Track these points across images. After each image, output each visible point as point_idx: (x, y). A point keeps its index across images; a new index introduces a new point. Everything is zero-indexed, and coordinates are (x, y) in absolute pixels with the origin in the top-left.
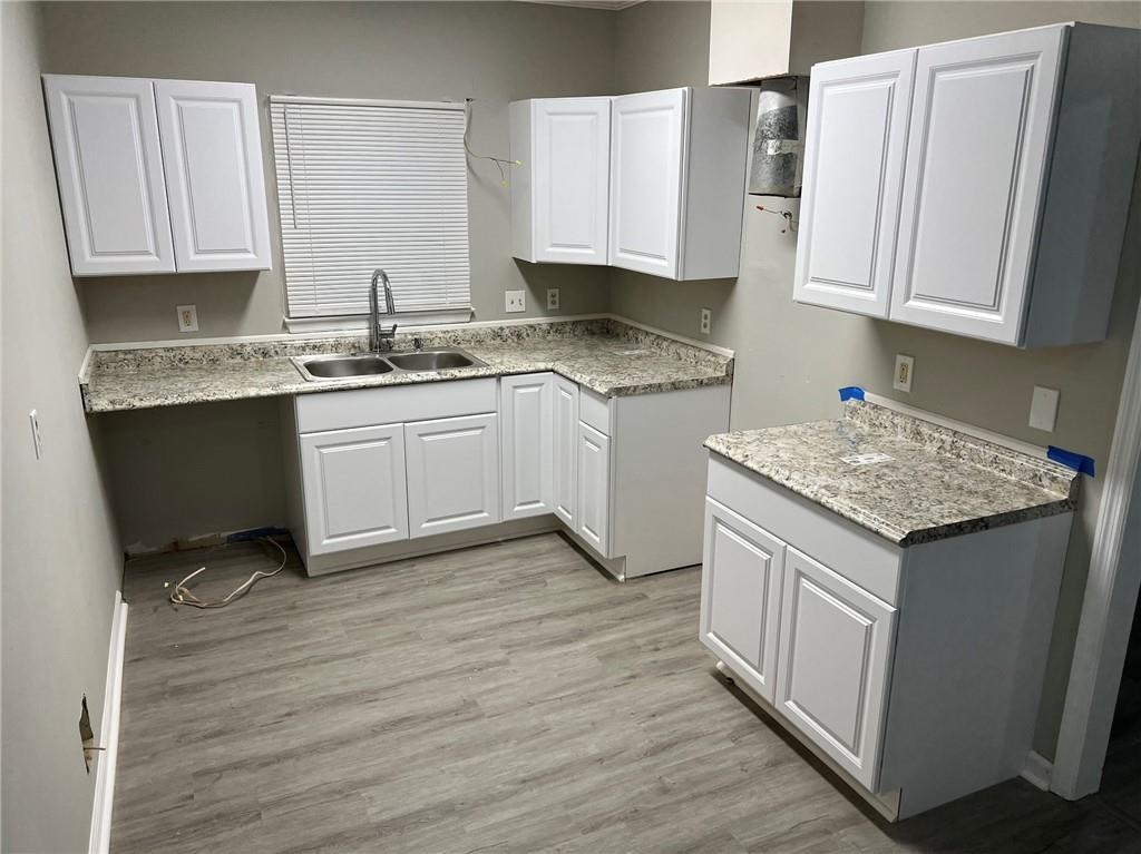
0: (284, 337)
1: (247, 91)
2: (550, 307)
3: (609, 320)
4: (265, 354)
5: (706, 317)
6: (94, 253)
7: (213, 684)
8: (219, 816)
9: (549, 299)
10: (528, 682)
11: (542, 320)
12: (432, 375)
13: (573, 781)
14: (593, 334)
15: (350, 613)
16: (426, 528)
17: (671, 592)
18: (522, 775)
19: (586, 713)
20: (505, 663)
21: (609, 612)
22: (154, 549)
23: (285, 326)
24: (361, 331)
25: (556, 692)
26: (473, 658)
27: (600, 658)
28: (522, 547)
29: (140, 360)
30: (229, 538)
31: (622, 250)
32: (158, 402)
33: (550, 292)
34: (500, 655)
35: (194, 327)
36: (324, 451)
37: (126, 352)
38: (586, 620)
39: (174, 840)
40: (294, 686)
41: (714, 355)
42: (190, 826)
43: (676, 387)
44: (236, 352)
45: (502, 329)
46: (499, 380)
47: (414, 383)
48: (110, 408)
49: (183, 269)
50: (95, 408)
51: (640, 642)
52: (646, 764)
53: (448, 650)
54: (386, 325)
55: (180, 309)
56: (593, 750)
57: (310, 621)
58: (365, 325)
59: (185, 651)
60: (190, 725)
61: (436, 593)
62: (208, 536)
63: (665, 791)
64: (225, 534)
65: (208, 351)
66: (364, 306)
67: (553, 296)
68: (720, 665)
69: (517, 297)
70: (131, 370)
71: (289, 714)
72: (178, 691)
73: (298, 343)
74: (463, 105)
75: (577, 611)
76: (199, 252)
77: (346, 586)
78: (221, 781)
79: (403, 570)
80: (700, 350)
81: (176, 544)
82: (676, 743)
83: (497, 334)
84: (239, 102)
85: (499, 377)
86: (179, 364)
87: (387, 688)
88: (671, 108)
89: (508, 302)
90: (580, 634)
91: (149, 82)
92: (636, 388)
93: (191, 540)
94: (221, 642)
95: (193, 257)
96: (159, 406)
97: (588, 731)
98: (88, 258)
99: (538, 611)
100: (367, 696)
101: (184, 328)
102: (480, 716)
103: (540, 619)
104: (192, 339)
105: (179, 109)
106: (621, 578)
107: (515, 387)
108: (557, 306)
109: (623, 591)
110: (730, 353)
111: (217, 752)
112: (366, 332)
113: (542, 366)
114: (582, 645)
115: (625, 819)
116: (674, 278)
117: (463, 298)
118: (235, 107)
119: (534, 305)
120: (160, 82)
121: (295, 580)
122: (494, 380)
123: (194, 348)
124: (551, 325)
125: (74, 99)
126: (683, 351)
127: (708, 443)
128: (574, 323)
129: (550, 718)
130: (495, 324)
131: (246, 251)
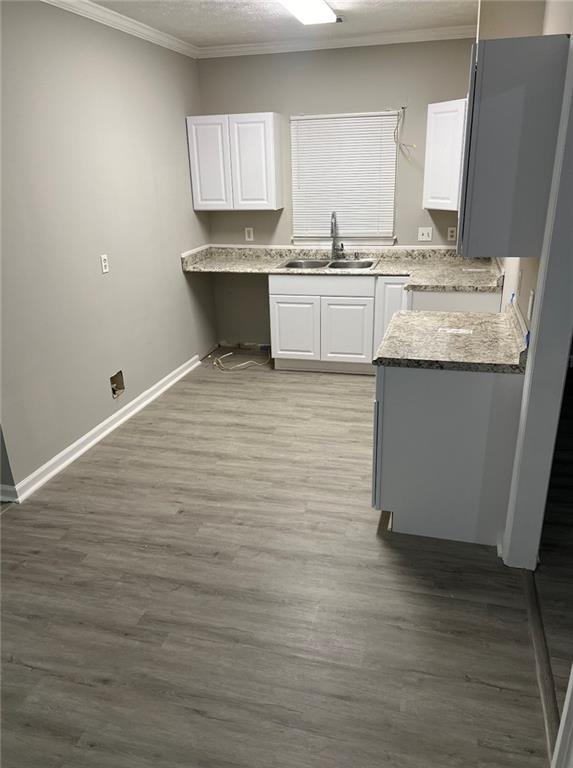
0: (291, 247)
1: (269, 117)
2: (449, 239)
4: (281, 255)
6: (202, 200)
8: (153, 431)
9: (449, 234)
10: (306, 429)
11: (443, 247)
13: (274, 464)
15: (272, 386)
16: (330, 357)
18: (258, 456)
19: (312, 447)
20: (307, 420)
23: (292, 241)
24: (327, 247)
25: (312, 436)
26: (296, 414)
29: (227, 253)
30: (261, 348)
34: (308, 417)
35: (252, 239)
36: (281, 305)
37: (222, 248)
40: (221, 404)
42: (143, 431)
44: (268, 253)
45: (413, 251)
46: (377, 278)
49: (237, 208)
52: (311, 470)
53: (291, 408)
55: (246, 229)
56: (296, 458)
57: (254, 384)
58: (330, 243)
59: (202, 382)
60: (176, 404)
61: (316, 388)
62: (252, 344)
63: (304, 481)
64: (259, 344)
65: (255, 251)
67: (452, 232)
69: (427, 231)
70: (223, 257)
71: (208, 411)
72: (184, 393)
73: (297, 251)
74: (398, 112)
76: (244, 200)
81: (239, 345)
83: (409, 254)
84: (264, 122)
85: (376, 276)
86: (243, 256)
89: (420, 234)
91: (227, 116)
92: (426, 287)
93: (247, 344)
95: (241, 202)
97: (304, 452)
98: (200, 202)
101: (247, 239)
103: (346, 409)
104: (250, 245)
105: (238, 128)
107: (386, 284)
108: (455, 239)
110: (503, 272)
112: (331, 248)
117: (388, 231)
118: (262, 125)
119: (437, 236)
120: (232, 116)
121: (268, 369)
122: (373, 278)
123: (250, 249)
124: (447, 251)
125: (197, 127)
129: (296, 443)
130: (409, 248)
131: (263, 200)
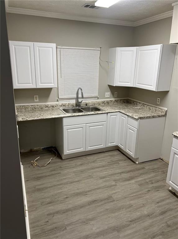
0: (57, 103)
1: (54, 45)
2: (115, 96)
3: (128, 99)
4: (53, 107)
5: (159, 100)
6: (18, 83)
7: (46, 188)
8: (56, 228)
9: (115, 94)
10: (123, 191)
11: (113, 99)
12: (93, 113)
13: (144, 222)
14: (124, 102)
15: (75, 170)
16: (90, 148)
17: (151, 167)
18: (130, 219)
19: (140, 201)
20: (116, 185)
21: (137, 172)
22: (26, 151)
23: (57, 100)
24: (73, 102)
25: (131, 194)
26: (107, 184)
27: (139, 185)
28: (110, 153)
29: (25, 108)
30: (43, 149)
31: (138, 83)
32: (33, 119)
33: (115, 93)
34: (114, 183)
35: (38, 100)
36: (69, 130)
37: (23, 106)
38: (132, 174)
39: (46, 235)
40: (66, 190)
41: (161, 109)
42: (49, 231)
43: (153, 117)
44: (47, 106)
45: (104, 101)
46: (107, 114)
47: (89, 115)
48: (22, 120)
49: (38, 87)
50: (19, 120)
51: (148, 181)
52: (161, 217)
53: (101, 181)
54: (80, 100)
55: (35, 96)
56: (146, 213)
57: (66, 171)
58: (75, 100)
59: (38, 178)
60: (43, 200)
61: (93, 165)
62: (38, 148)
63: (169, 226)
64: (42, 148)
65: (40, 106)
66: (75, 96)
68: (170, 188)
69: (108, 94)
70: (24, 110)
71: (67, 198)
72: (39, 190)
73: (60, 104)
74: (100, 49)
75: (129, 172)
76: (41, 83)
77: (72, 162)
78: (54, 217)
79: (84, 158)
80: (156, 108)
81: (31, 150)
82: (167, 212)
83: (103, 102)
84: (52, 48)
86: (34, 109)
87: (89, 191)
88: (157, 49)
89: (106, 95)
90: (131, 178)
91: (33, 43)
93: (34, 149)
94: (46, 176)
96: (33, 120)
97: (142, 207)
98: (17, 85)
99: (119, 171)
100: (84, 193)
101: (35, 101)
102: (114, 201)
103: (120, 173)
104: (37, 103)
105: (39, 49)
106: (137, 163)
107: (111, 116)
108: (117, 96)
109: (139, 166)
110: (166, 109)
111: (52, 208)
112: (75, 102)
113: (117, 111)
114: (133, 181)
115: (161, 234)
116: (155, 91)
117: (96, 94)
118: (51, 49)
119: (112, 96)
120: (35, 43)
121: (60, 160)
123: (37, 105)
124: (115, 100)
125: (16, 47)
126: (151, 108)
127: (174, 134)
128: (120, 100)
129: (132, 202)
130: (103, 100)
131: (52, 83)
